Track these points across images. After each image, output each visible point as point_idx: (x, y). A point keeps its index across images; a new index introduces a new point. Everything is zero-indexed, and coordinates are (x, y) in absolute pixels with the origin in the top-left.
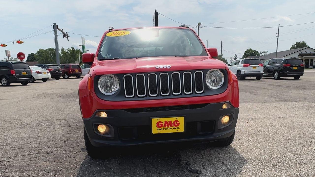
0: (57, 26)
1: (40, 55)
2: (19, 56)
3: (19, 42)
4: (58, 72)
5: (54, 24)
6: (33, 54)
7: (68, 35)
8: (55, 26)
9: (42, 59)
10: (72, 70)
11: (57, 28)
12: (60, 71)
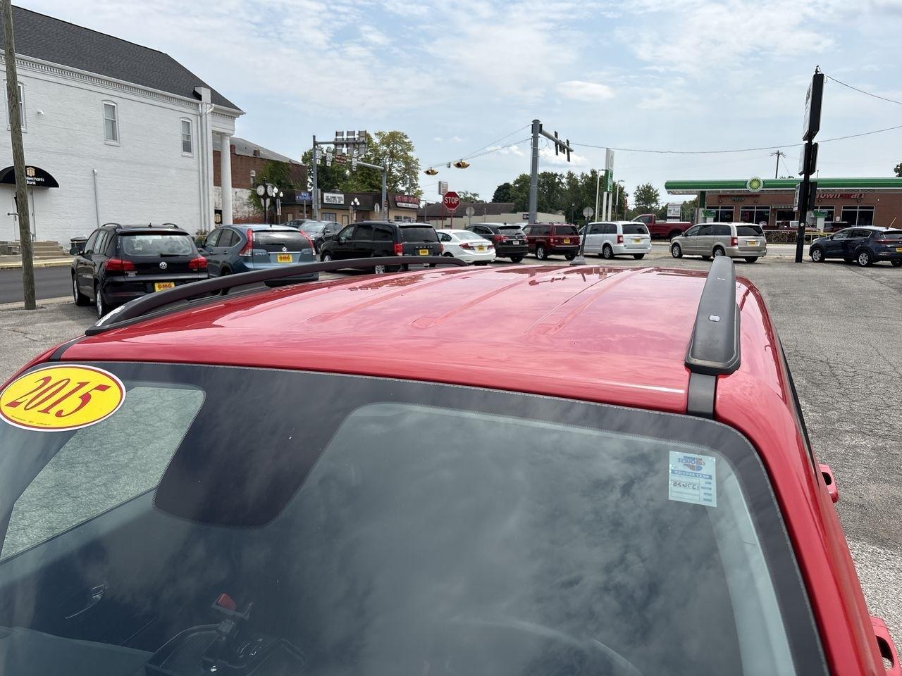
0: (541, 126)
1: (520, 189)
2: (448, 199)
3: (458, 165)
4: (518, 243)
5: (534, 121)
6: (507, 186)
7: (571, 146)
8: (537, 128)
9: (522, 198)
10: (554, 239)
11: (541, 131)
12: (523, 243)
